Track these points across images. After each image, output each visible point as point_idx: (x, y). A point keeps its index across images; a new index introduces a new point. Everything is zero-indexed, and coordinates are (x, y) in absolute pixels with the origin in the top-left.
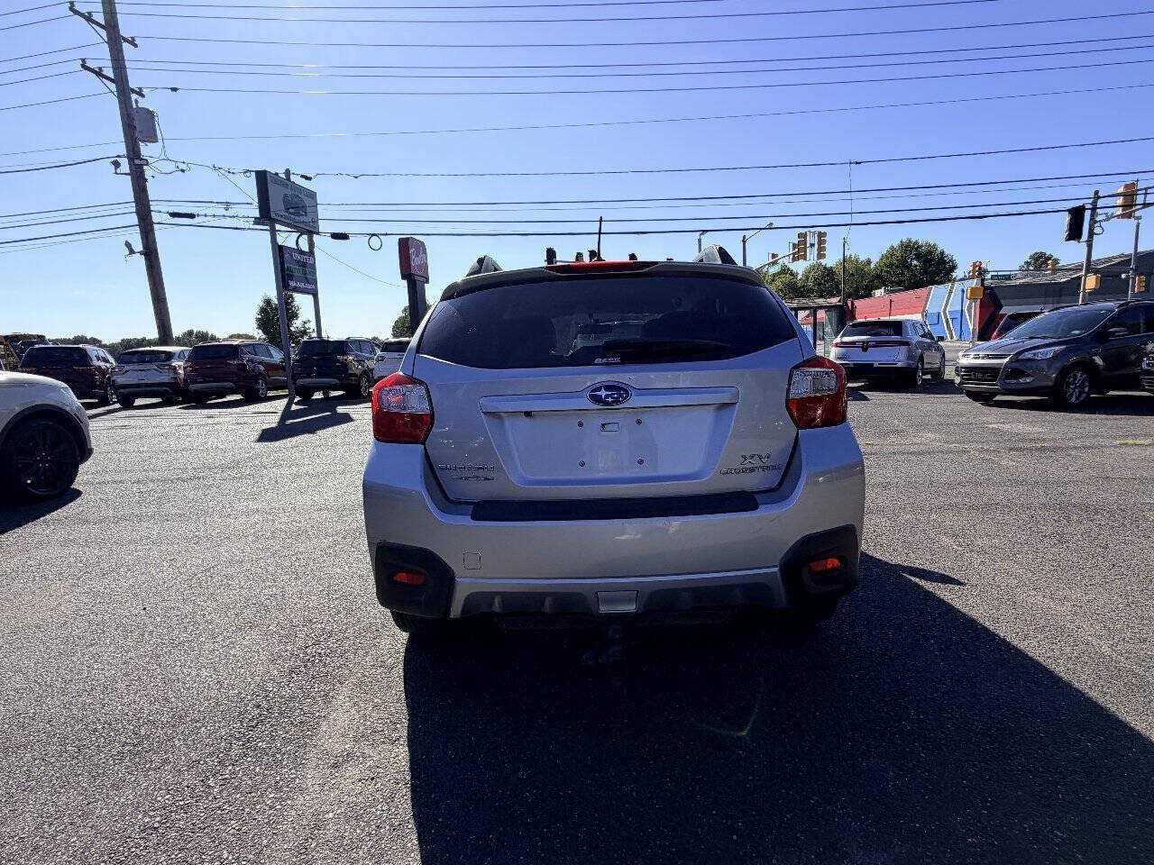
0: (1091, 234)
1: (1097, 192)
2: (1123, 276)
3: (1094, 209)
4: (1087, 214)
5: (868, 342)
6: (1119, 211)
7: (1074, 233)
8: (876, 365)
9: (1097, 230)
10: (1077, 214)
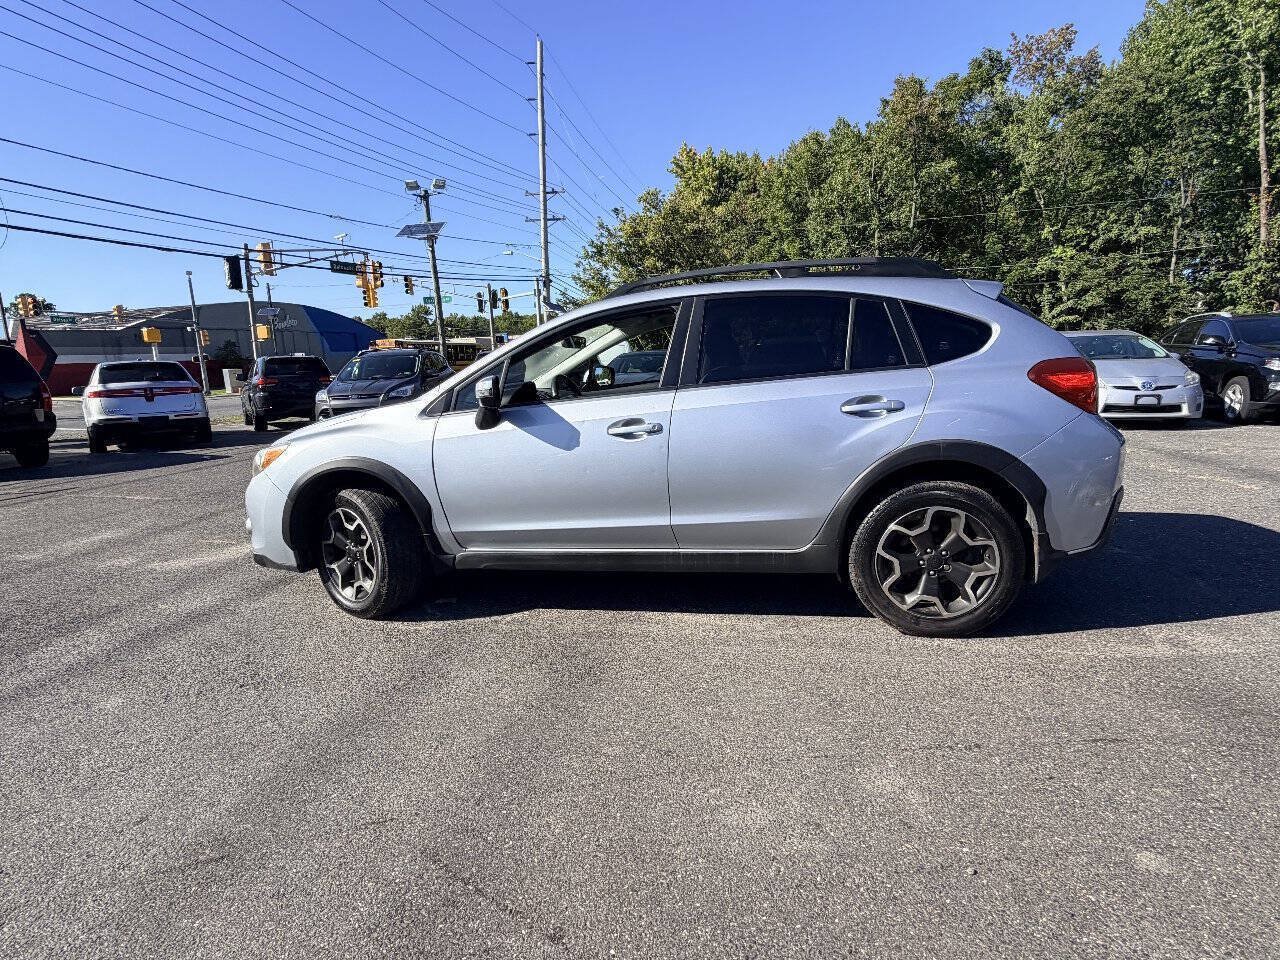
0: (250, 286)
1: (246, 245)
2: (189, 329)
3: (247, 259)
4: (242, 263)
5: (151, 389)
6: (262, 266)
7: (236, 284)
8: (172, 417)
9: (254, 283)
10: (233, 262)
